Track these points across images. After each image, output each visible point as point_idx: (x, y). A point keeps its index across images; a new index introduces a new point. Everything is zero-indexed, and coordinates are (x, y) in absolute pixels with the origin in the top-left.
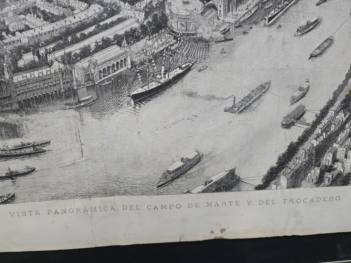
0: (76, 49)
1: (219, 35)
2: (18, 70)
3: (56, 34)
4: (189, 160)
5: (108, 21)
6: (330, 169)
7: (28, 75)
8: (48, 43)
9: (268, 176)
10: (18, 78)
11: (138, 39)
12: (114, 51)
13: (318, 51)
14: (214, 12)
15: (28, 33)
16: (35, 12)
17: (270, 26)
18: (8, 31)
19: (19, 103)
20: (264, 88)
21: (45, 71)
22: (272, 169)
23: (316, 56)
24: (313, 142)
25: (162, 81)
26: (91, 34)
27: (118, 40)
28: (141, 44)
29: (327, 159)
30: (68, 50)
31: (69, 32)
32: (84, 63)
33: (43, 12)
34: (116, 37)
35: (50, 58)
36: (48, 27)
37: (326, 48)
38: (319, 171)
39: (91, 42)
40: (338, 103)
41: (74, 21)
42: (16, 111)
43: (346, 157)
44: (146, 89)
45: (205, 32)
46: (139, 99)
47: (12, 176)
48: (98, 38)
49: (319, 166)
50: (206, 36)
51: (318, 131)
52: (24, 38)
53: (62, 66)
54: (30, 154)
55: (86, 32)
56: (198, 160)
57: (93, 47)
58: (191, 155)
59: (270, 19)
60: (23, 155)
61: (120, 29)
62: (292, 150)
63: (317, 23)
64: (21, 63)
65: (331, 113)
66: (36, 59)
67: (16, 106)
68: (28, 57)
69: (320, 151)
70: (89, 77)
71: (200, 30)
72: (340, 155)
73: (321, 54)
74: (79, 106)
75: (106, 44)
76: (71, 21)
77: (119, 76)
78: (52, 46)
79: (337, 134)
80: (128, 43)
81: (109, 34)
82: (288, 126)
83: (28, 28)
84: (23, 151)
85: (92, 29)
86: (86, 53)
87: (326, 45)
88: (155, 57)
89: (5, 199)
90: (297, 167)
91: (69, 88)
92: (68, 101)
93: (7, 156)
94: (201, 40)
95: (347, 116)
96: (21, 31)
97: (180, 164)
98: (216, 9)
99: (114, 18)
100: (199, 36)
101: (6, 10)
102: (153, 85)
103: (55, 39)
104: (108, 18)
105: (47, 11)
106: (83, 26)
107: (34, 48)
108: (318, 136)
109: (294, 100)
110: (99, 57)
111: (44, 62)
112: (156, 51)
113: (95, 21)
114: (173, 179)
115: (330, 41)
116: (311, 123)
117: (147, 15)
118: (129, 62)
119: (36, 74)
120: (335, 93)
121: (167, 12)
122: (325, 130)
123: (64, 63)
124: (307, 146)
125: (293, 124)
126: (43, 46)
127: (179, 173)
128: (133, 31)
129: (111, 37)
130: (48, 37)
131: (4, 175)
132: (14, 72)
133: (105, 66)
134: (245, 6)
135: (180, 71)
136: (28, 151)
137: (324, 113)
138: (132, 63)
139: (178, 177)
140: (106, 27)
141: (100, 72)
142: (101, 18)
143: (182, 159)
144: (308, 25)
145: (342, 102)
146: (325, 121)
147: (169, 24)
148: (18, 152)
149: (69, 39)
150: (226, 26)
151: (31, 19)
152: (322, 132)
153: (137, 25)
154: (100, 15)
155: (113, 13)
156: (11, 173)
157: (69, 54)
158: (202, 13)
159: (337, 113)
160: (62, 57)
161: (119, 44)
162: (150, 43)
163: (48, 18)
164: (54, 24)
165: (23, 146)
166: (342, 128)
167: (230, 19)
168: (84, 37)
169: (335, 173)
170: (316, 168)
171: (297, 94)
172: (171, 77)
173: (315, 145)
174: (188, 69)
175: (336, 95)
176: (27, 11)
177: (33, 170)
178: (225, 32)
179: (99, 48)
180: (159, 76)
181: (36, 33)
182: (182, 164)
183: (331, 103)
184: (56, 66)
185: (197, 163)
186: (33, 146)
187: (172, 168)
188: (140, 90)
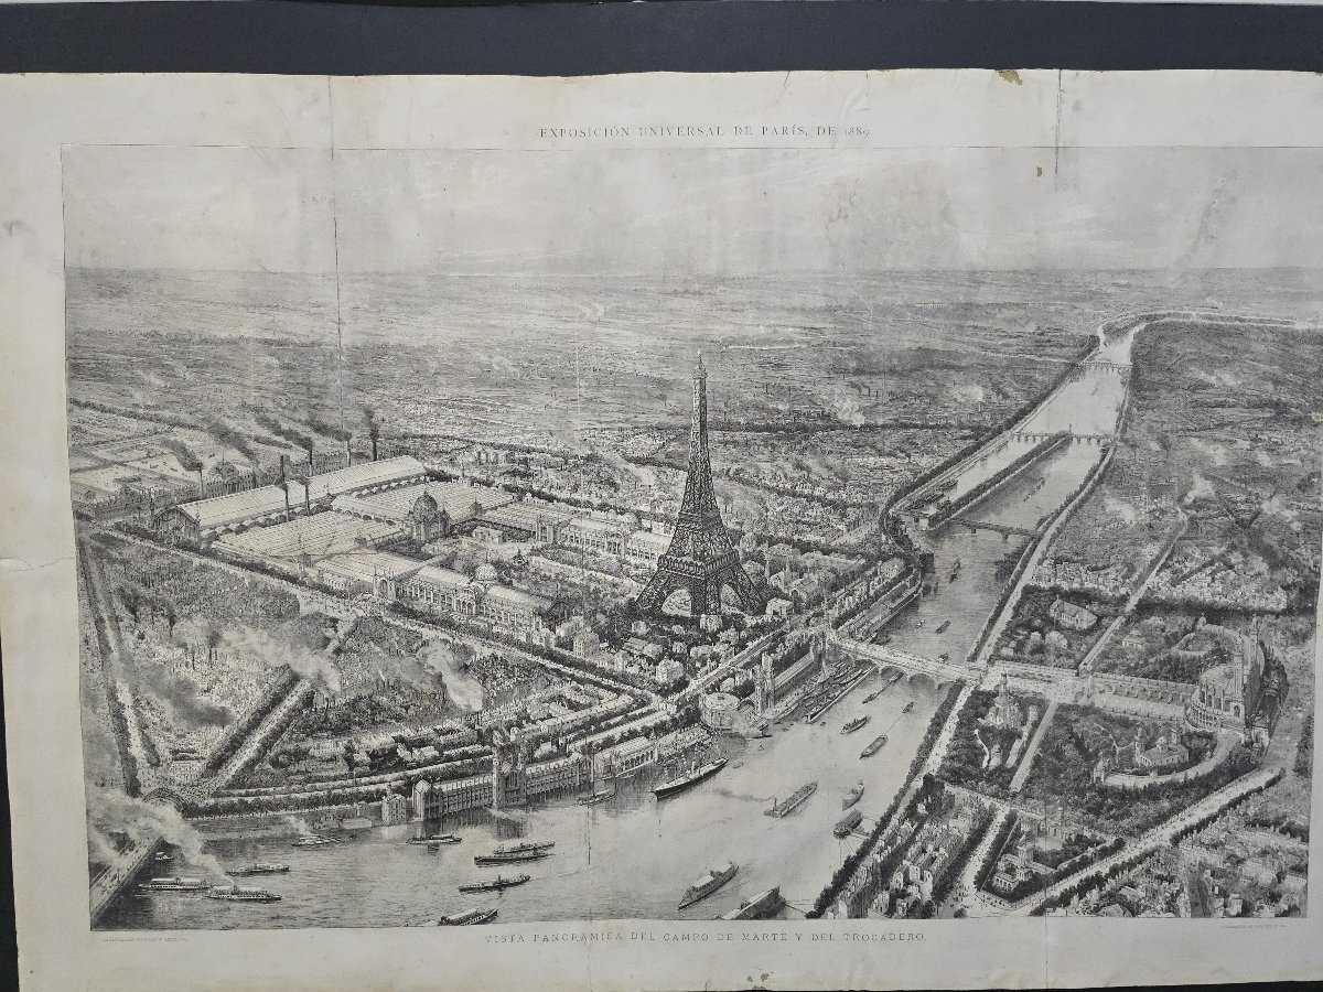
0: (599, 738)
1: (756, 731)
2: (533, 761)
3: (579, 723)
4: (721, 874)
5: (637, 712)
6: (903, 894)
7: (543, 767)
8: (570, 732)
9: (822, 900)
10: (530, 770)
11: (667, 732)
12: (641, 742)
13: (869, 751)
14: (752, 708)
15: (550, 722)
16: (560, 700)
17: (812, 723)
18: (528, 719)
19: (528, 797)
20: (809, 790)
21: (561, 762)
22: (826, 891)
23: (868, 756)
24: (876, 857)
25: (692, 777)
26: (617, 724)
27: (646, 732)
28: (671, 737)
29: (897, 879)
30: (589, 740)
31: (594, 721)
32: (606, 754)
33: (569, 701)
34: (644, 728)
35: (570, 747)
36: (572, 716)
37: (878, 748)
38: (887, 896)
39: (616, 733)
40: (901, 810)
41: (600, 710)
42: (522, 807)
43: (922, 878)
44: (673, 784)
45: (741, 727)
46: (663, 795)
47: (501, 886)
48: (625, 728)
49: (887, 889)
50: (743, 732)
51: (880, 843)
52: (544, 727)
53: (580, 756)
54: (528, 859)
55: (612, 722)
56: (732, 874)
57: (617, 738)
58: (724, 869)
59: (812, 716)
60: (519, 859)
61: (649, 721)
62: (850, 867)
63: (865, 720)
64: (538, 754)
65: (894, 821)
66: (555, 750)
67: (524, 801)
68: (546, 748)
69: (886, 869)
70: (609, 769)
71: (735, 726)
72: (914, 875)
73: (873, 753)
74: (594, 802)
75: (633, 735)
76: (597, 710)
77: (642, 770)
78: (571, 736)
79: (906, 847)
80: (657, 735)
81: (636, 725)
82: (842, 835)
83: (550, 716)
84: (520, 855)
85: (619, 718)
86: (609, 743)
87: (878, 744)
88: (686, 751)
89: (485, 917)
90: (858, 890)
91: (585, 782)
92: (582, 796)
93: (501, 860)
94: (737, 735)
95: (915, 827)
96: (542, 720)
97: (709, 879)
98: (753, 705)
99: (644, 710)
100: (734, 731)
101: (529, 698)
102: (682, 781)
103: (577, 728)
104: (637, 709)
105: (573, 699)
106: (609, 716)
107: (553, 737)
108: (882, 850)
109: (847, 805)
110: (623, 749)
111: (563, 752)
112: (687, 745)
113: (623, 712)
114: (699, 900)
115: (883, 740)
116: (871, 832)
117: (679, 708)
118: (656, 755)
119: (553, 765)
120: (896, 798)
121: (701, 706)
122: (890, 842)
123: (583, 753)
124: (868, 862)
125: (848, 833)
126: (563, 735)
127: (708, 892)
128: (663, 723)
129: (639, 729)
130: (570, 726)
131: (491, 885)
132: (528, 763)
133: (628, 758)
134: (785, 703)
135: (712, 767)
136: (527, 854)
137: (885, 821)
138: (660, 755)
139: (705, 897)
140: (634, 718)
141: (622, 764)
142: (629, 708)
143: (712, 873)
144: (856, 723)
145: (906, 809)
146: (888, 831)
147: (703, 717)
148: (515, 855)
149: (593, 728)
150: (764, 722)
151: (554, 708)
152: (886, 845)
153: (668, 718)
154: (629, 706)
155: (643, 704)
156: (501, 882)
157: (591, 743)
158: (738, 709)
159: (902, 822)
160: (583, 747)
161: (647, 736)
162: (680, 736)
163: (574, 706)
164: (578, 713)
165: (523, 848)
166: (911, 841)
167: (770, 714)
168: (610, 727)
169: (911, 900)
170: (884, 892)
171: (850, 797)
172: (702, 773)
173: (879, 861)
174: (722, 766)
175: (898, 799)
176: (552, 699)
177: (527, 879)
178: (763, 728)
179: (624, 739)
180: (688, 772)
181: (559, 722)
182: (712, 879)
183: (893, 810)
184: (576, 756)
185: (731, 878)
186: (535, 849)
187: (698, 885)
188: (666, 786)
